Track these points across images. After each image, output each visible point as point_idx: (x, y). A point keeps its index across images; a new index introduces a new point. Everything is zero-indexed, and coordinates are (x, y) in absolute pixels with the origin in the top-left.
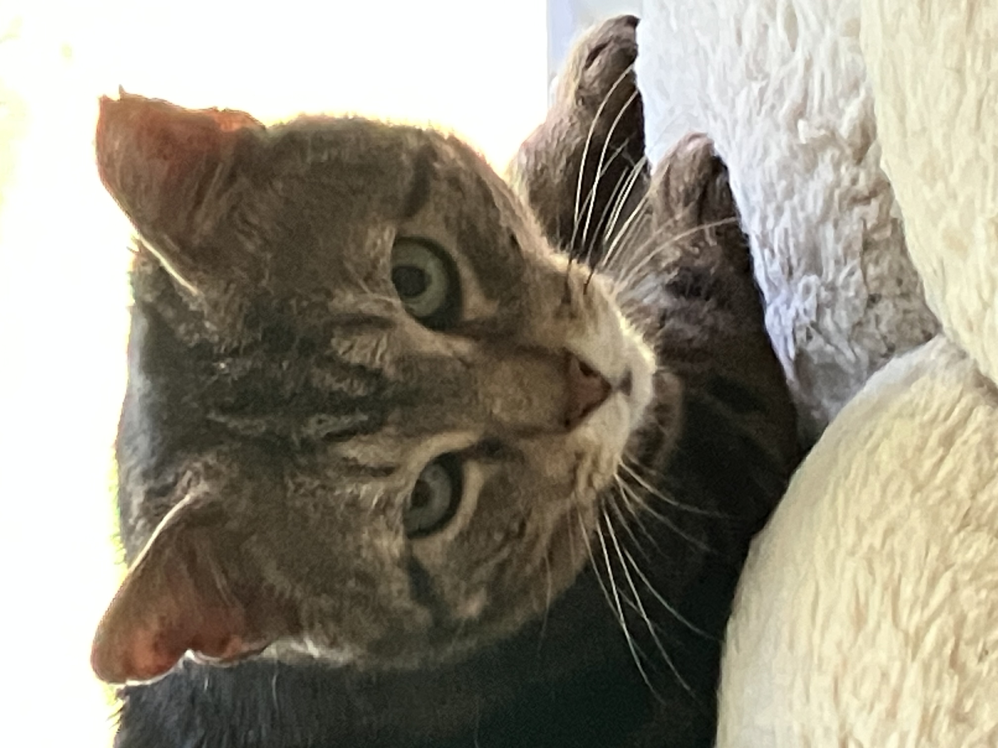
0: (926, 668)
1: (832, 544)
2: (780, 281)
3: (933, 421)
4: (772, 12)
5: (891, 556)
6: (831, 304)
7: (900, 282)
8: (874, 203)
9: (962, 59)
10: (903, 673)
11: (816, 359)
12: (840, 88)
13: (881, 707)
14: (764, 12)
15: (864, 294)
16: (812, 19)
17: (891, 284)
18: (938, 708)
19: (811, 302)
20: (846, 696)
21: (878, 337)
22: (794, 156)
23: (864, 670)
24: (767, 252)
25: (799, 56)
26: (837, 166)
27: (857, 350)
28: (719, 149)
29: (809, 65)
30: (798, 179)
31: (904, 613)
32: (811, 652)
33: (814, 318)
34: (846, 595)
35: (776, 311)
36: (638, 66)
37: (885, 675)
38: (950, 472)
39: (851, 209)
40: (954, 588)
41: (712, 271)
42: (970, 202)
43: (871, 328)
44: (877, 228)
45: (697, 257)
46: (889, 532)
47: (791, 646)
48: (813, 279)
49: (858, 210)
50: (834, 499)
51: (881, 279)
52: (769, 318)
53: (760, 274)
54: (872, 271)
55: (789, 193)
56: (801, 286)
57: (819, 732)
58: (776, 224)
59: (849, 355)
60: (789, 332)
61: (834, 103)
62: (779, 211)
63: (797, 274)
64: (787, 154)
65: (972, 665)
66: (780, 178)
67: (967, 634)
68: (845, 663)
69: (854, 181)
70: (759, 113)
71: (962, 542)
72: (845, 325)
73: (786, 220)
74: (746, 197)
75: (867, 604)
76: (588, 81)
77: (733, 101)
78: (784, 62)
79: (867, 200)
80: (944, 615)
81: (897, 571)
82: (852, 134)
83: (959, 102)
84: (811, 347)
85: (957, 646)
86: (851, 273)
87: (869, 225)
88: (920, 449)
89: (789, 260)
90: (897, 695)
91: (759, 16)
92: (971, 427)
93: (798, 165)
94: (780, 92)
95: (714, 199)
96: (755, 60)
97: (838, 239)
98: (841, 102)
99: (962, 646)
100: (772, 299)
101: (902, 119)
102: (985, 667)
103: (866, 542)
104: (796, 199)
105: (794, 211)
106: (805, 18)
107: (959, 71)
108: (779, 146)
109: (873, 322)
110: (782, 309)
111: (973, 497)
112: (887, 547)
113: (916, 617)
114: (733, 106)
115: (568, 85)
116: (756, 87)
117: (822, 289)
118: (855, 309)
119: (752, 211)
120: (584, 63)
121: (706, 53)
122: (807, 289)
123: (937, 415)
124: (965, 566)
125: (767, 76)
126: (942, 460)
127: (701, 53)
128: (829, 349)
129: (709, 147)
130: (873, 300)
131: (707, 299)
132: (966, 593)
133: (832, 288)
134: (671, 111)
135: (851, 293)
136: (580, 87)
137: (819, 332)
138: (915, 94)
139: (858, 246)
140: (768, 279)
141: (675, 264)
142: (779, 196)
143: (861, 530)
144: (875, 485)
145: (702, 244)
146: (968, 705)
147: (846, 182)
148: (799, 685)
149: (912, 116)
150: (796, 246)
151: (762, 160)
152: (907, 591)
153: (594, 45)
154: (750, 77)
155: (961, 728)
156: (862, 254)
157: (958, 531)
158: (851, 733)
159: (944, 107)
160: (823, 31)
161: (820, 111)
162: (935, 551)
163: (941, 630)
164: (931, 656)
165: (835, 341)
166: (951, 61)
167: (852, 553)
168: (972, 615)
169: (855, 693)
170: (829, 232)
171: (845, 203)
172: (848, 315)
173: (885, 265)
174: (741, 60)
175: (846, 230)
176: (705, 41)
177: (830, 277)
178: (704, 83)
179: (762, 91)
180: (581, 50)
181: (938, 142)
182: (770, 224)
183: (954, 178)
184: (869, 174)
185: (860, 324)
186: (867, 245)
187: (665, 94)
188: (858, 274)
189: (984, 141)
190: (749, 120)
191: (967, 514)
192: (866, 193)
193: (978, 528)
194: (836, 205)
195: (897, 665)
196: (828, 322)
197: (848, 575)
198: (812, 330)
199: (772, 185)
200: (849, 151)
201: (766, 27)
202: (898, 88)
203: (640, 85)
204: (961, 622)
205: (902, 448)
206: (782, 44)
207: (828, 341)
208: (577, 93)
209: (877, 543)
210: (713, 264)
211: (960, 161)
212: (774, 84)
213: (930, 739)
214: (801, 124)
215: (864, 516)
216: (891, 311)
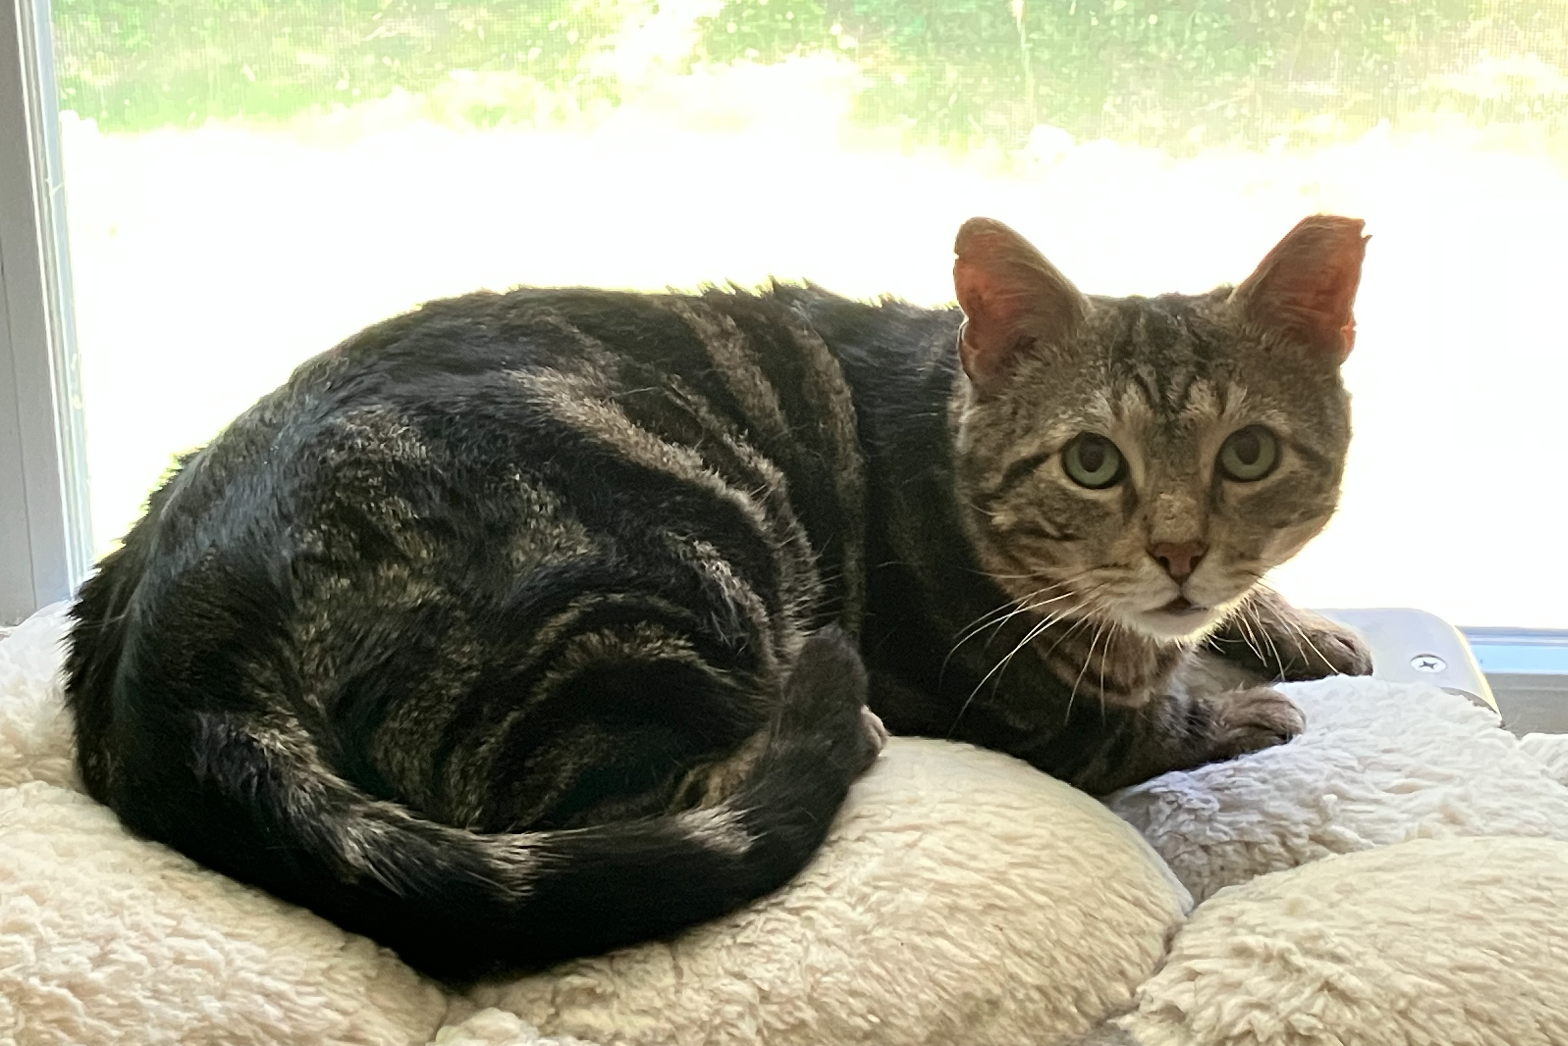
0: (982, 887)
1: (1054, 819)
2: (1209, 782)
3: (1149, 893)
4: (1410, 775)
5: (1056, 862)
6: (1197, 819)
7: (1222, 868)
8: (1282, 850)
9: (1439, 912)
10: (978, 871)
11: (1152, 808)
12: (1365, 824)
13: (950, 854)
14: (1409, 769)
15: (1209, 843)
16: (1411, 805)
17: (1219, 862)
18: (958, 895)
19: (1199, 805)
20: (955, 830)
21: (1178, 852)
22: (1311, 792)
23: (972, 842)
24: (1231, 772)
25: (1383, 795)
26: (1307, 823)
27: (1165, 838)
28: (1296, 738)
29: (1376, 802)
30: (1292, 794)
31: (1021, 871)
32: (980, 805)
33: (1187, 806)
34: (1022, 830)
35: (1184, 780)
36: (1342, 676)
37: (974, 857)
38: (1118, 905)
39: (1274, 833)
40: (1041, 907)
41: (1209, 734)
42: (1332, 918)
43: (1182, 848)
44: (1264, 852)
45: (1217, 723)
46: (1073, 862)
47: (976, 791)
48: (1217, 806)
49: (1275, 838)
50: (1087, 822)
51: (1224, 855)
52: (1177, 774)
53: (1210, 767)
54: (1229, 848)
55: (1279, 788)
56: (1210, 797)
57: (924, 810)
58: (1255, 780)
59: (1161, 831)
60: (1172, 788)
61: (1351, 820)
62: (1264, 781)
63: (1218, 794)
64: (1310, 787)
65: (988, 920)
66: (1290, 782)
67: (1011, 917)
68: (975, 829)
69: (1298, 835)
70: (1336, 766)
71: (1072, 912)
72: (1184, 829)
73: (1259, 786)
74: (1271, 757)
75: (1022, 845)
76: (1328, 639)
77: (1339, 747)
78: (1376, 784)
79: (1284, 844)
80: (1022, 900)
81: (1046, 866)
82: (1332, 833)
83: (1406, 910)
84: (1161, 804)
85: (1001, 908)
86: (1226, 833)
87: (1265, 846)
88: (1131, 883)
89: (1228, 788)
90: (960, 865)
91: (1406, 765)
92: (1150, 920)
93: (1303, 795)
94: (1353, 781)
95: (1261, 735)
96: (1374, 763)
97: (1251, 824)
98: (1353, 825)
99: (1002, 913)
100: (1193, 777)
101: (1378, 869)
102: (990, 928)
103: (1061, 844)
104: (1277, 793)
105: (1266, 792)
106: (1410, 800)
107: (1428, 910)
108: (1316, 781)
109: (1189, 849)
110: (1186, 783)
111: (1105, 921)
112: (1060, 859)
113: (1018, 880)
114: (1333, 747)
115: (1324, 624)
116: (1354, 763)
117: (1210, 813)
118: (1196, 836)
119: (1257, 761)
120: (1342, 637)
121: (1367, 727)
122: (1207, 801)
123: (1152, 895)
124: (1057, 915)
125: (1363, 772)
126: (1124, 898)
127: (1367, 723)
128: (1162, 818)
129: (1298, 731)
130: (1206, 848)
131: (1189, 730)
132: (1040, 915)
133: (1210, 820)
134: (1316, 702)
135: (1209, 833)
136: (1324, 634)
137: (1174, 810)
138: (1401, 878)
139: (1246, 838)
140: (1207, 774)
141: (1211, 707)
142: (1276, 781)
143: (1068, 840)
144: (1101, 850)
145: (1228, 726)
146: (962, 917)
147: (1295, 829)
148: (954, 796)
149: (1381, 876)
150: (1240, 794)
151: (1302, 769)
152: (1033, 873)
153: (1355, 644)
154: (1360, 759)
155: (946, 912)
156: (1240, 842)
157: (1081, 910)
158: (926, 833)
159: (1400, 898)
160: (1403, 812)
161: (1343, 811)
162: (1066, 893)
163: (1011, 897)
164: (992, 890)
165: (1170, 822)
166: (1434, 905)
167: (1053, 834)
168: (1024, 919)
169: (958, 836)
170: (1257, 818)
171: (1281, 830)
172: (1190, 832)
173: (1235, 858)
174: (1373, 754)
175: (1258, 830)
176: (1376, 725)
177: (1219, 818)
178: (1345, 726)
179: (1352, 768)
180: (1350, 634)
181: (1370, 895)
182: (1253, 775)
183: (1347, 906)
184: (1304, 846)
185: (1186, 840)
186: (1248, 845)
187: (1327, 698)
188: (1226, 839)
189: (1380, 927)
190: (1328, 759)
191: (1091, 915)
192: (1289, 843)
193: (1084, 924)
194: (1276, 822)
195: (982, 866)
196: (1183, 817)
197: (1038, 831)
198: (1175, 805)
199: (1285, 776)
200: (1319, 831)
201: (1399, 770)
202: (1402, 867)
203: (1328, 679)
204: (1019, 911)
205: (1127, 869)
206: (1387, 783)
207: (1168, 817)
208: (1321, 632)
209: (1061, 852)
210: (1213, 733)
211: (1363, 911)
212: (1359, 777)
213: (936, 889)
214: (1334, 797)
215: (1076, 843)
216: (1200, 862)
